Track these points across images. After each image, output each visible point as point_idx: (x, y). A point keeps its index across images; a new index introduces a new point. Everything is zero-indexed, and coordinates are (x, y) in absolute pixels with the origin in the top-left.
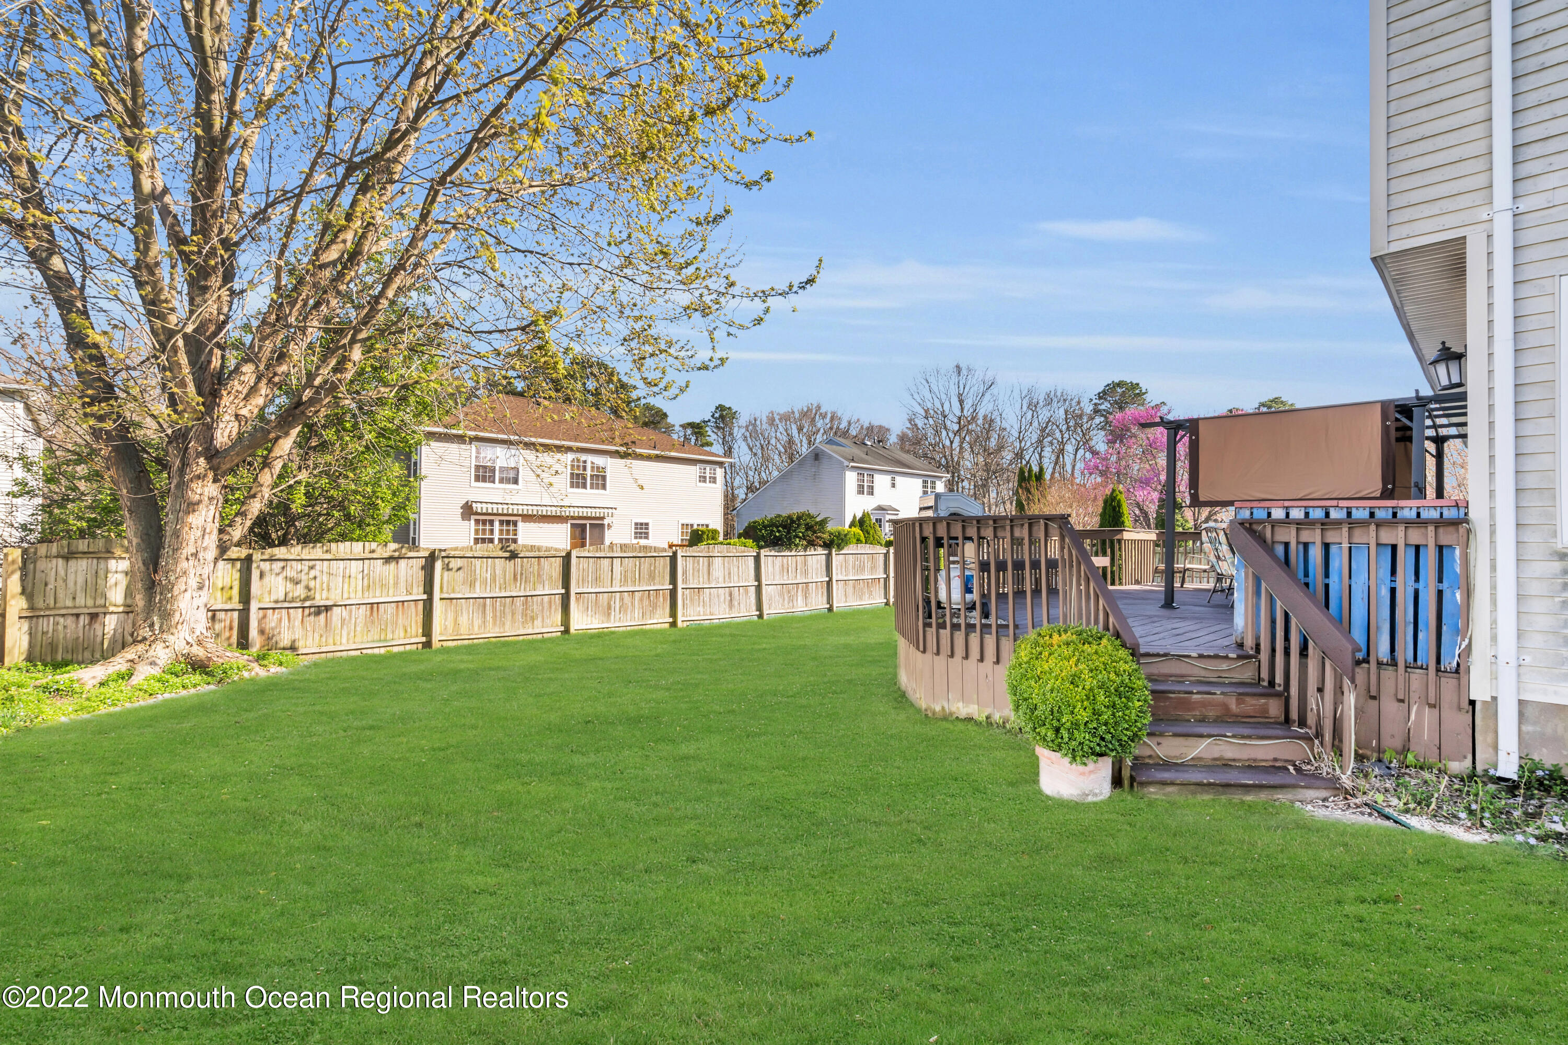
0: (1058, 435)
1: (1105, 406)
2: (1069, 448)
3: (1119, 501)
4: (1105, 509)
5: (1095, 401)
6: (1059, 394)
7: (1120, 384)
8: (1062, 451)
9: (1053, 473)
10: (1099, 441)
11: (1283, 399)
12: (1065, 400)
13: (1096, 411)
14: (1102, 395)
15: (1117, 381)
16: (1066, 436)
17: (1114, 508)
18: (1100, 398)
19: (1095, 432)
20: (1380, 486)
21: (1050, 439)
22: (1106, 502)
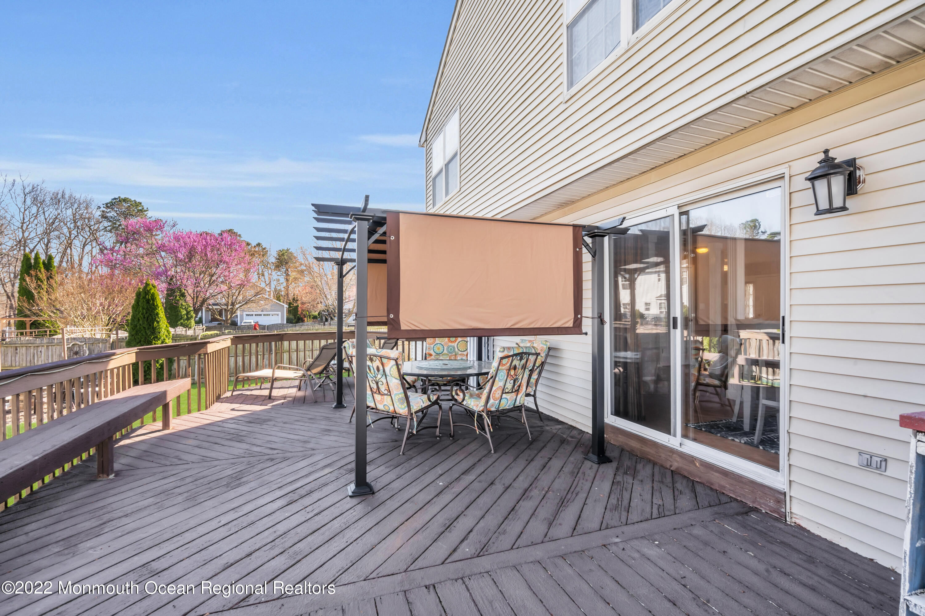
0: (65, 230)
1: (112, 214)
2: (77, 243)
3: (153, 295)
4: (137, 301)
5: (102, 209)
6: (67, 196)
7: (125, 200)
8: (70, 245)
9: (61, 262)
10: (108, 240)
11: (235, 231)
12: (72, 204)
13: (104, 217)
14: (110, 205)
15: (123, 197)
16: (74, 232)
17: (148, 301)
18: (107, 207)
19: (102, 233)
20: (572, 316)
21: (56, 233)
22: (138, 295)
